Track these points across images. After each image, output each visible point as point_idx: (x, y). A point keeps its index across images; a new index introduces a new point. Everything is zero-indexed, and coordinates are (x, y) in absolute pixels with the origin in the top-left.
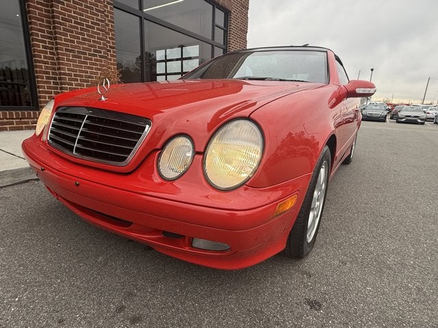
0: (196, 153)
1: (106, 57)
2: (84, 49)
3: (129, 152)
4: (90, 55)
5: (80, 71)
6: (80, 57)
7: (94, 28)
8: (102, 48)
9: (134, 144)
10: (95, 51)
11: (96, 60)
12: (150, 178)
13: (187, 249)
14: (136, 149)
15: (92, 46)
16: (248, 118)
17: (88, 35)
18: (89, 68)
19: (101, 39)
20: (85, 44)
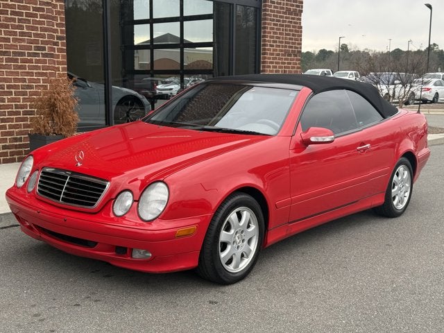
0: (134, 201)
1: (52, 56)
2: (22, 47)
3: (96, 200)
4: (29, 55)
5: (16, 80)
6: (16, 60)
7: (36, 16)
8: (47, 43)
9: (99, 196)
10: (38, 48)
11: (38, 61)
12: (109, 215)
13: (129, 258)
14: (100, 199)
15: (32, 42)
16: (162, 181)
17: (28, 28)
18: (28, 74)
19: (46, 30)
20: (23, 40)
